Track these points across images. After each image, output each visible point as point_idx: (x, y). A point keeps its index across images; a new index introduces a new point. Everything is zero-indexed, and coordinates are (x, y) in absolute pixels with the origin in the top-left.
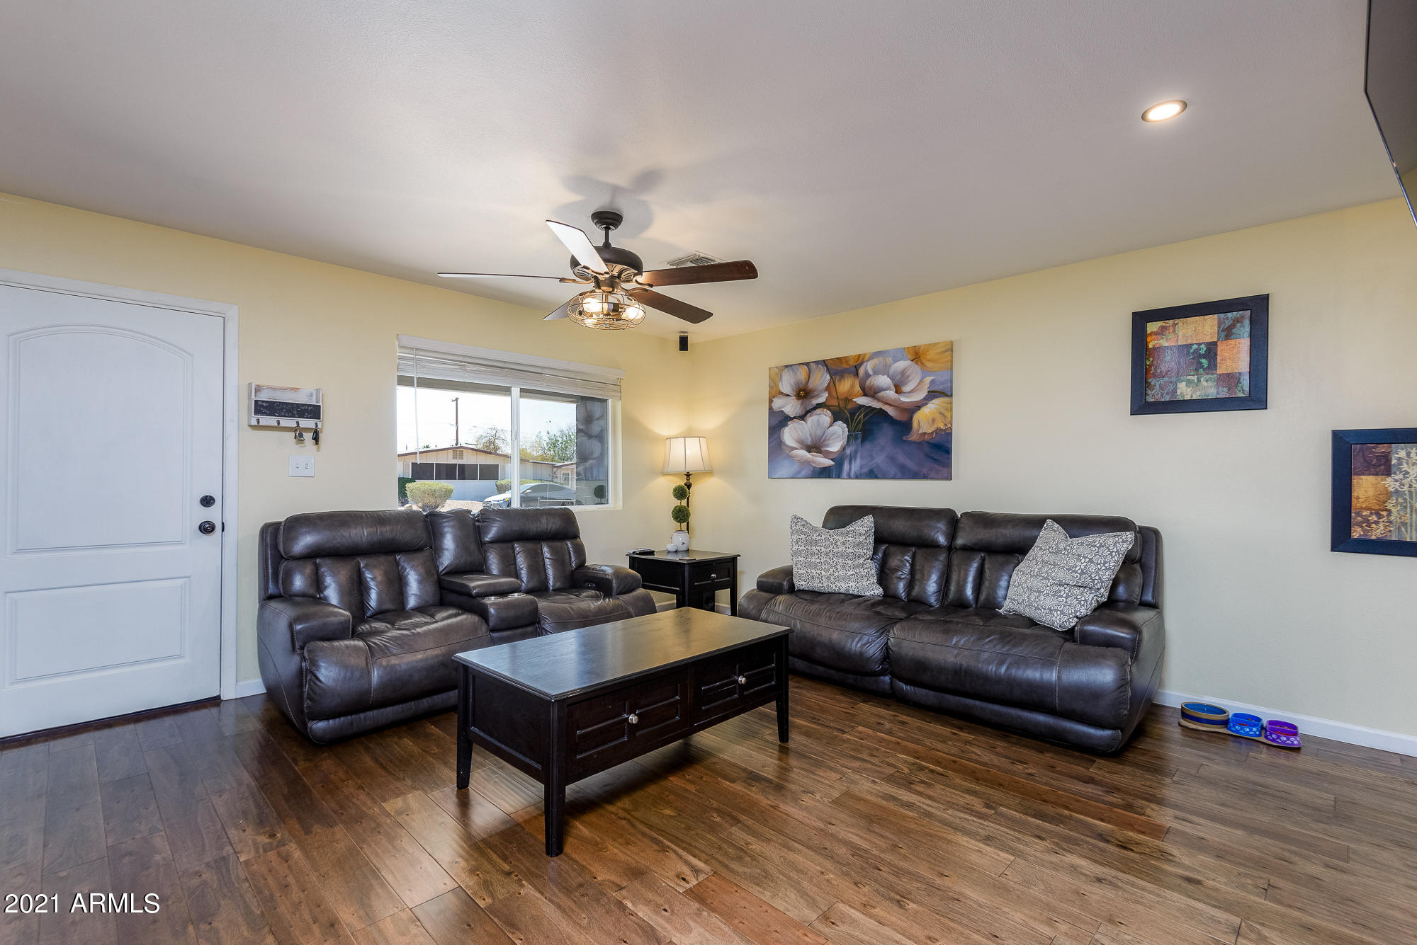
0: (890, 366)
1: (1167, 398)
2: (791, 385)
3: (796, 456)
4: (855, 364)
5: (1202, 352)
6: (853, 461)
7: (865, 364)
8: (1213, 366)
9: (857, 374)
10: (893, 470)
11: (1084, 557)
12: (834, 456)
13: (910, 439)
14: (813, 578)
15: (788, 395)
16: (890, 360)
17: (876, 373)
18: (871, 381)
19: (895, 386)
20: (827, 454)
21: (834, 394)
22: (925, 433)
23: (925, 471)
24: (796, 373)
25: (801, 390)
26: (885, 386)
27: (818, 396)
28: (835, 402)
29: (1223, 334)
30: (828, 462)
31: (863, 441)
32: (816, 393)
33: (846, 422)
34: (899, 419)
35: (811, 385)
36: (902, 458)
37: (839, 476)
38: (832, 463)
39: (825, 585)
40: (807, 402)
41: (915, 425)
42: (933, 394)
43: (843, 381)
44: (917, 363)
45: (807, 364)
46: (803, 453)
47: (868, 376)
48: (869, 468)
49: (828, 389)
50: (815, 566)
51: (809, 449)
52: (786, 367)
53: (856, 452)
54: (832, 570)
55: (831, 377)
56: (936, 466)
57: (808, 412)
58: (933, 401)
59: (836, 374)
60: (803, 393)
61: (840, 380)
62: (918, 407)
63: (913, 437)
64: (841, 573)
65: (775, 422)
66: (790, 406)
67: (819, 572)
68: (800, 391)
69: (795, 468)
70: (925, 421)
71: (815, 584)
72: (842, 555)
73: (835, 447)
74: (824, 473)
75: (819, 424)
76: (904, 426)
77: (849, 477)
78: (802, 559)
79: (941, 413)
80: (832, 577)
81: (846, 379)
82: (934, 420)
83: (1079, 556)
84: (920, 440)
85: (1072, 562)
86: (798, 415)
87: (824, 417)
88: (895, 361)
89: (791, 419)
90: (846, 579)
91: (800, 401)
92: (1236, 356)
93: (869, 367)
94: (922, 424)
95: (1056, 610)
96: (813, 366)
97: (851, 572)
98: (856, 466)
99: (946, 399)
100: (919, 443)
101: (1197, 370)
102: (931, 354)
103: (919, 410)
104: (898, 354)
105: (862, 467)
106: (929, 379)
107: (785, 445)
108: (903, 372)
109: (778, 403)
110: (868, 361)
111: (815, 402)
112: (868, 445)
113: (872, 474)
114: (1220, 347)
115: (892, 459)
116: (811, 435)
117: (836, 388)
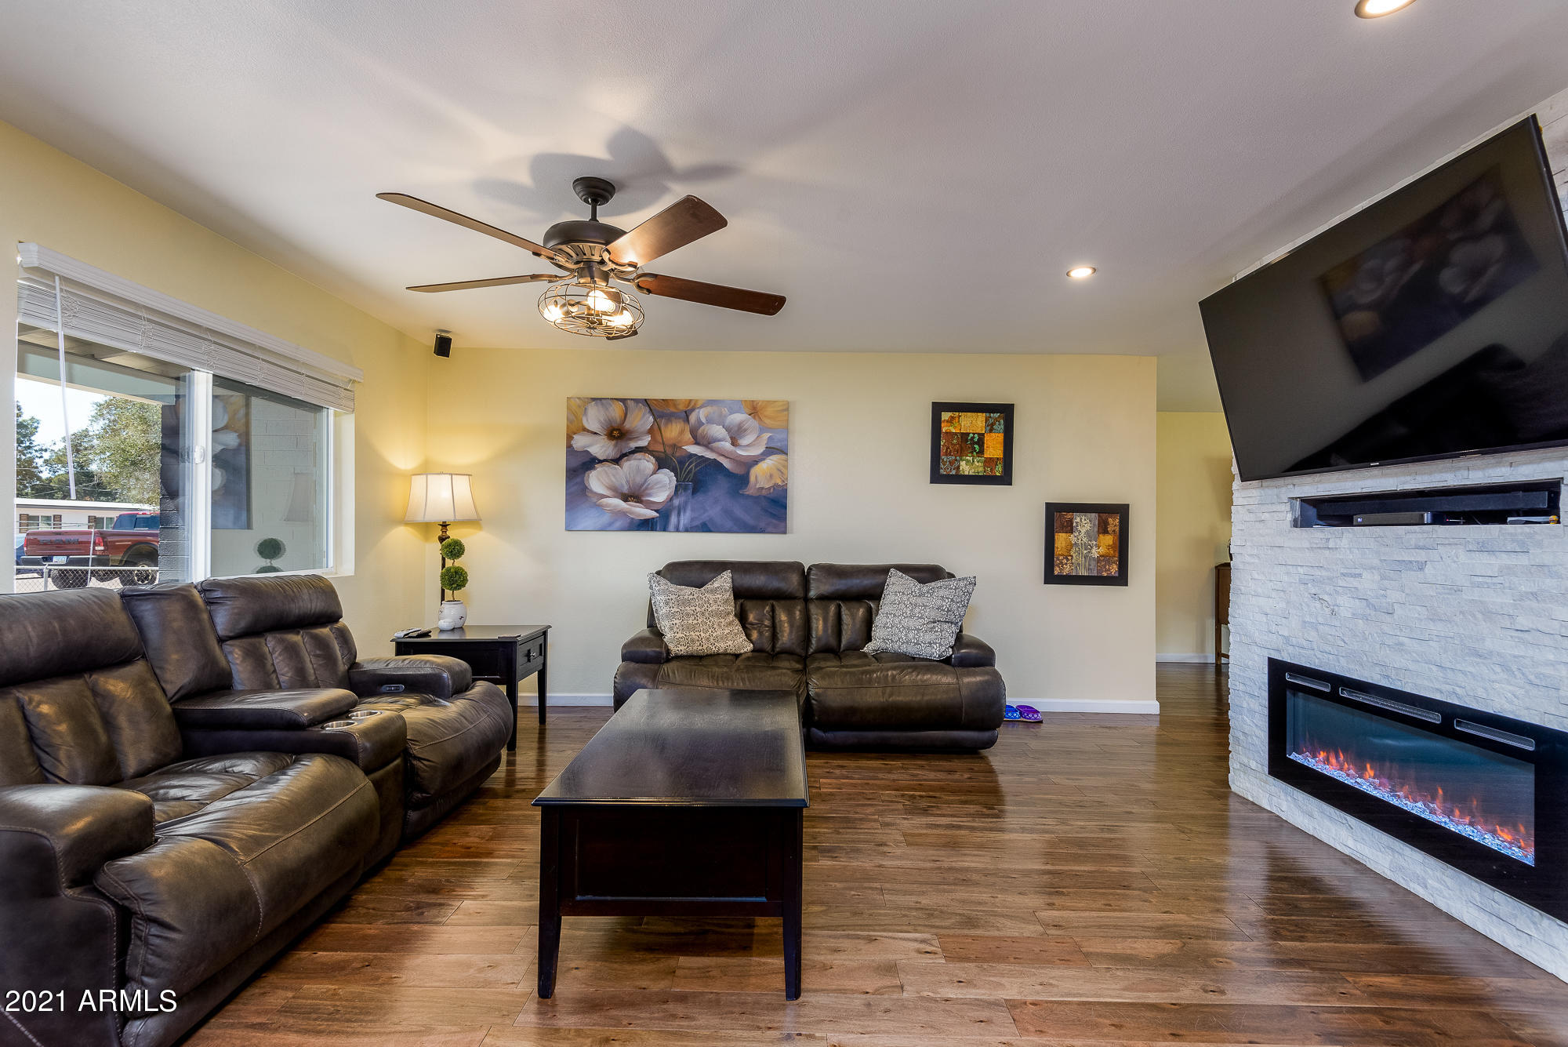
0: (726, 416)
1: (954, 472)
2: (600, 422)
3: (607, 505)
4: (685, 409)
5: (976, 440)
6: (682, 514)
7: (697, 410)
8: (981, 452)
9: (687, 420)
10: (729, 524)
11: (947, 598)
12: (659, 507)
13: (747, 493)
14: (693, 641)
15: (595, 433)
16: (725, 411)
17: (710, 421)
18: (704, 430)
19: (731, 438)
20: (648, 505)
21: (659, 438)
22: (762, 488)
23: (762, 525)
24: (607, 409)
25: (614, 430)
26: (721, 436)
27: (637, 438)
28: (660, 448)
29: (988, 428)
30: (650, 514)
31: (695, 492)
32: (634, 435)
33: (673, 470)
34: (736, 472)
35: (627, 425)
36: (739, 512)
37: (665, 529)
38: (655, 514)
39: (704, 647)
40: (623, 444)
41: (752, 479)
42: (770, 451)
43: (669, 426)
44: (754, 418)
45: (623, 401)
46: (618, 502)
47: (701, 424)
48: (701, 521)
49: (650, 431)
50: (693, 628)
51: (625, 498)
52: (594, 399)
53: (686, 503)
54: (710, 631)
55: (655, 420)
56: (774, 521)
57: (624, 455)
58: (771, 457)
59: (661, 417)
60: (617, 433)
61: (666, 425)
62: (755, 461)
63: (750, 491)
64: (718, 633)
65: (575, 463)
66: (600, 448)
67: (698, 634)
68: (616, 430)
69: (606, 519)
70: (762, 475)
71: (695, 648)
72: (716, 613)
73: (660, 497)
74: (646, 525)
75: (638, 470)
76: (739, 480)
77: (677, 530)
78: (677, 621)
79: (778, 470)
80: (712, 638)
81: (674, 425)
82: (771, 476)
83: (943, 597)
84: (758, 495)
85: (939, 602)
86: (610, 458)
87: (647, 463)
88: (731, 414)
89: (600, 461)
90: (724, 638)
91: (614, 442)
92: (994, 447)
93: (702, 414)
94: (759, 479)
95: (936, 643)
96: (631, 404)
97: (727, 631)
98: (685, 519)
99: (783, 457)
100: (757, 498)
101: (972, 453)
102: (769, 411)
103: (757, 464)
104: (736, 406)
105: (692, 520)
106: (766, 436)
107: (591, 491)
108: (740, 424)
109: (580, 442)
110: (701, 407)
111: (633, 445)
112: (700, 497)
113: (705, 528)
114: (987, 438)
115: (727, 512)
116: (628, 482)
117: (661, 433)
